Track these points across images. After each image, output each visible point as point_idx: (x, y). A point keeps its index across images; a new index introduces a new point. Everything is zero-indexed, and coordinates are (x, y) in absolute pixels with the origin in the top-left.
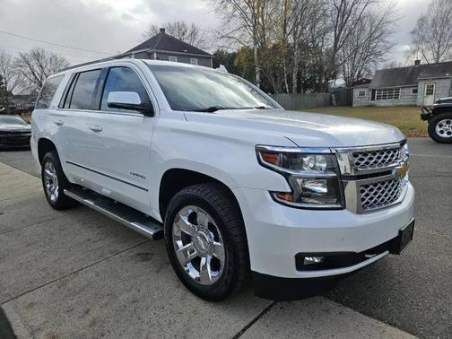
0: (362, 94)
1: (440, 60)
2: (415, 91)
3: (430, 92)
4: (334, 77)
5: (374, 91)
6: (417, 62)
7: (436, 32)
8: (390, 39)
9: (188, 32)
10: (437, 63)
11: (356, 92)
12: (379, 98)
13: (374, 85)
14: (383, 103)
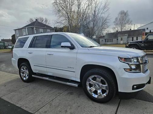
0: (102, 41)
1: (122, 30)
2: (117, 40)
3: (122, 40)
4: (93, 35)
5: (106, 40)
6: (117, 31)
7: (120, 22)
8: (108, 24)
9: (44, 20)
10: (122, 31)
11: (101, 40)
12: (107, 41)
13: (106, 38)
14: (109, 43)
